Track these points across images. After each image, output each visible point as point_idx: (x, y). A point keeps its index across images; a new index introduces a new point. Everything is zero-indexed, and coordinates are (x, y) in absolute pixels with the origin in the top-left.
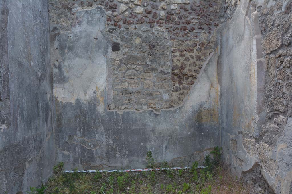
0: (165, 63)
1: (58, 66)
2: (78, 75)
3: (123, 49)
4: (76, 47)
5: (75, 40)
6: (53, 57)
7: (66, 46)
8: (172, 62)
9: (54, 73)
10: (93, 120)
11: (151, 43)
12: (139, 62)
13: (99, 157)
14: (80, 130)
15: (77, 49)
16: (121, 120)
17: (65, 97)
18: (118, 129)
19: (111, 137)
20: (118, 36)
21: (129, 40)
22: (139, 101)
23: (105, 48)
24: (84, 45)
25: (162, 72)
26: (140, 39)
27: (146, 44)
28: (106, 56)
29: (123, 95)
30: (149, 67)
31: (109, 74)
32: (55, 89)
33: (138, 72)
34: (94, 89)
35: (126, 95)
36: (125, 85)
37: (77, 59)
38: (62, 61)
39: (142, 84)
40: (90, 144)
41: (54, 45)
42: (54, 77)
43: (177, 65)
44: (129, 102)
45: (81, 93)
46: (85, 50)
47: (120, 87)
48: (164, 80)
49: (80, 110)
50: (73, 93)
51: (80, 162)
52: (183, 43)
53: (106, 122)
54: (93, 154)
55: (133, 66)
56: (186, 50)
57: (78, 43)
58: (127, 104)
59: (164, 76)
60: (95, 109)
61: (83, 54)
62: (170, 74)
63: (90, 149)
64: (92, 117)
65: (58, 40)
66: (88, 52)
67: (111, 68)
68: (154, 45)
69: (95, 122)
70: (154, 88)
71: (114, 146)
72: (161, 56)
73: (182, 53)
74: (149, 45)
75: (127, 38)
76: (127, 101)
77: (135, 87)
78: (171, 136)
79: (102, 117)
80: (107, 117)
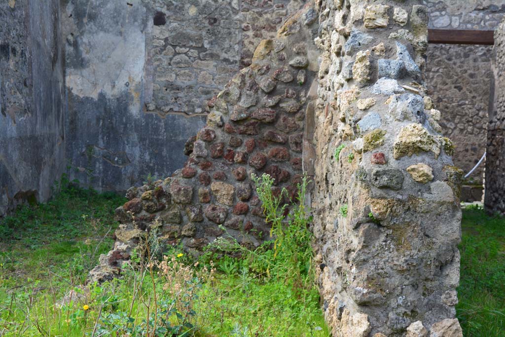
0: (231, 46)
1: (72, 42)
2: (104, 58)
3: (170, 22)
4: (99, 15)
5: (99, 4)
6: (66, 28)
7: (85, 13)
8: (242, 45)
9: (66, 53)
10: (123, 124)
11: (212, 16)
12: (192, 44)
13: (128, 178)
14: (103, 138)
15: (102, 19)
16: (163, 127)
17: (82, 88)
18: (157, 140)
19: (147, 151)
20: (164, 3)
21: (179, 10)
22: (189, 101)
23: (143, 20)
24: (111, 14)
25: (226, 60)
26: (196, 9)
27: (204, 16)
28: (144, 32)
29: (168, 91)
30: (207, 52)
31: (148, 60)
32: (68, 77)
33: (191, 58)
34: (127, 80)
35: (172, 92)
36: (171, 76)
37: (102, 34)
38: (78, 36)
39: (196, 77)
40: (116, 159)
41: (67, 10)
42: (68, 59)
43: (249, 50)
44: (176, 102)
45: (107, 84)
46: (114, 20)
47: (163, 79)
48: (228, 71)
49: (105, 109)
50: (95, 85)
51: (100, 184)
52: (260, 16)
53: (141, 129)
54: (121, 173)
55: (183, 49)
56: (264, 28)
57: (103, 10)
58: (173, 104)
59: (229, 67)
60: (126, 109)
61: (111, 26)
62: (238, 64)
63: (116, 165)
64: (122, 120)
65: (72, 2)
66: (118, 25)
67: (151, 51)
68: (215, 19)
69: (125, 128)
70: (213, 83)
71: (151, 163)
72: (225, 36)
73: (258, 32)
74: (209, 19)
75: (176, 6)
76: (174, 100)
77: (185, 80)
79: (135, 121)
80: (143, 121)
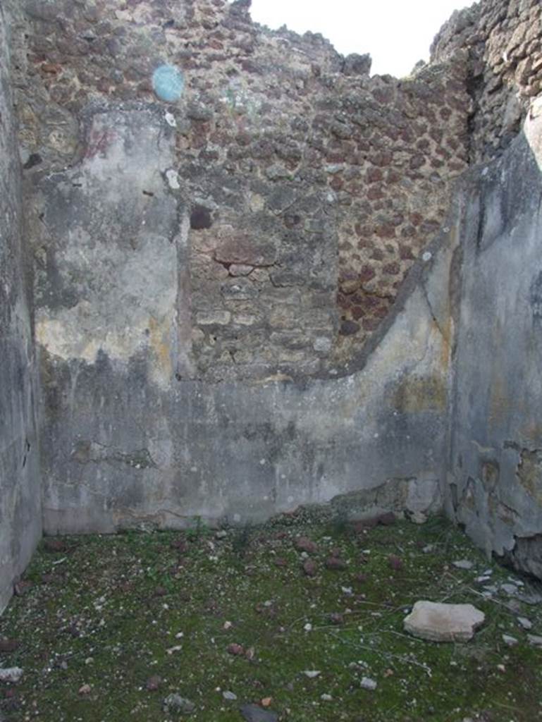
0: (323, 263)
1: (45, 263)
2: (104, 288)
3: (219, 224)
4: (94, 213)
5: (93, 194)
8: (341, 260)
9: (36, 281)
10: (142, 402)
11: (290, 211)
12: (258, 259)
14: (106, 428)
16: (213, 402)
17: (67, 343)
18: (204, 426)
19: (186, 445)
20: (208, 190)
21: (234, 201)
23: (172, 220)
24: (116, 210)
25: (316, 285)
26: (263, 201)
27: (277, 212)
28: (174, 241)
29: (218, 340)
30: (284, 273)
32: (40, 324)
35: (226, 342)
36: (223, 315)
37: (99, 246)
38: (57, 250)
39: (266, 315)
42: (37, 292)
43: (352, 268)
44: (233, 359)
47: (209, 321)
48: (319, 305)
50: (89, 336)
51: (105, 507)
52: (369, 213)
53: (174, 409)
54: (141, 487)
55: (243, 268)
56: (375, 232)
57: (99, 203)
58: (227, 363)
59: (320, 296)
60: (145, 375)
62: (335, 291)
65: (43, 191)
66: (128, 229)
68: (296, 217)
69: (146, 408)
74: (286, 216)
75: (229, 196)
76: (229, 356)
77: (248, 321)
78: (334, 442)
79: (164, 395)
80: (177, 394)
